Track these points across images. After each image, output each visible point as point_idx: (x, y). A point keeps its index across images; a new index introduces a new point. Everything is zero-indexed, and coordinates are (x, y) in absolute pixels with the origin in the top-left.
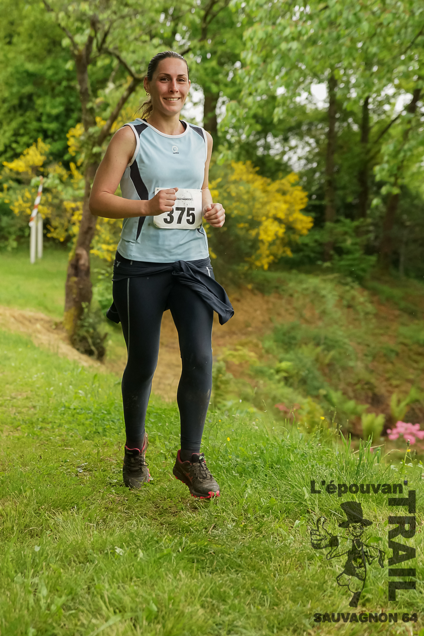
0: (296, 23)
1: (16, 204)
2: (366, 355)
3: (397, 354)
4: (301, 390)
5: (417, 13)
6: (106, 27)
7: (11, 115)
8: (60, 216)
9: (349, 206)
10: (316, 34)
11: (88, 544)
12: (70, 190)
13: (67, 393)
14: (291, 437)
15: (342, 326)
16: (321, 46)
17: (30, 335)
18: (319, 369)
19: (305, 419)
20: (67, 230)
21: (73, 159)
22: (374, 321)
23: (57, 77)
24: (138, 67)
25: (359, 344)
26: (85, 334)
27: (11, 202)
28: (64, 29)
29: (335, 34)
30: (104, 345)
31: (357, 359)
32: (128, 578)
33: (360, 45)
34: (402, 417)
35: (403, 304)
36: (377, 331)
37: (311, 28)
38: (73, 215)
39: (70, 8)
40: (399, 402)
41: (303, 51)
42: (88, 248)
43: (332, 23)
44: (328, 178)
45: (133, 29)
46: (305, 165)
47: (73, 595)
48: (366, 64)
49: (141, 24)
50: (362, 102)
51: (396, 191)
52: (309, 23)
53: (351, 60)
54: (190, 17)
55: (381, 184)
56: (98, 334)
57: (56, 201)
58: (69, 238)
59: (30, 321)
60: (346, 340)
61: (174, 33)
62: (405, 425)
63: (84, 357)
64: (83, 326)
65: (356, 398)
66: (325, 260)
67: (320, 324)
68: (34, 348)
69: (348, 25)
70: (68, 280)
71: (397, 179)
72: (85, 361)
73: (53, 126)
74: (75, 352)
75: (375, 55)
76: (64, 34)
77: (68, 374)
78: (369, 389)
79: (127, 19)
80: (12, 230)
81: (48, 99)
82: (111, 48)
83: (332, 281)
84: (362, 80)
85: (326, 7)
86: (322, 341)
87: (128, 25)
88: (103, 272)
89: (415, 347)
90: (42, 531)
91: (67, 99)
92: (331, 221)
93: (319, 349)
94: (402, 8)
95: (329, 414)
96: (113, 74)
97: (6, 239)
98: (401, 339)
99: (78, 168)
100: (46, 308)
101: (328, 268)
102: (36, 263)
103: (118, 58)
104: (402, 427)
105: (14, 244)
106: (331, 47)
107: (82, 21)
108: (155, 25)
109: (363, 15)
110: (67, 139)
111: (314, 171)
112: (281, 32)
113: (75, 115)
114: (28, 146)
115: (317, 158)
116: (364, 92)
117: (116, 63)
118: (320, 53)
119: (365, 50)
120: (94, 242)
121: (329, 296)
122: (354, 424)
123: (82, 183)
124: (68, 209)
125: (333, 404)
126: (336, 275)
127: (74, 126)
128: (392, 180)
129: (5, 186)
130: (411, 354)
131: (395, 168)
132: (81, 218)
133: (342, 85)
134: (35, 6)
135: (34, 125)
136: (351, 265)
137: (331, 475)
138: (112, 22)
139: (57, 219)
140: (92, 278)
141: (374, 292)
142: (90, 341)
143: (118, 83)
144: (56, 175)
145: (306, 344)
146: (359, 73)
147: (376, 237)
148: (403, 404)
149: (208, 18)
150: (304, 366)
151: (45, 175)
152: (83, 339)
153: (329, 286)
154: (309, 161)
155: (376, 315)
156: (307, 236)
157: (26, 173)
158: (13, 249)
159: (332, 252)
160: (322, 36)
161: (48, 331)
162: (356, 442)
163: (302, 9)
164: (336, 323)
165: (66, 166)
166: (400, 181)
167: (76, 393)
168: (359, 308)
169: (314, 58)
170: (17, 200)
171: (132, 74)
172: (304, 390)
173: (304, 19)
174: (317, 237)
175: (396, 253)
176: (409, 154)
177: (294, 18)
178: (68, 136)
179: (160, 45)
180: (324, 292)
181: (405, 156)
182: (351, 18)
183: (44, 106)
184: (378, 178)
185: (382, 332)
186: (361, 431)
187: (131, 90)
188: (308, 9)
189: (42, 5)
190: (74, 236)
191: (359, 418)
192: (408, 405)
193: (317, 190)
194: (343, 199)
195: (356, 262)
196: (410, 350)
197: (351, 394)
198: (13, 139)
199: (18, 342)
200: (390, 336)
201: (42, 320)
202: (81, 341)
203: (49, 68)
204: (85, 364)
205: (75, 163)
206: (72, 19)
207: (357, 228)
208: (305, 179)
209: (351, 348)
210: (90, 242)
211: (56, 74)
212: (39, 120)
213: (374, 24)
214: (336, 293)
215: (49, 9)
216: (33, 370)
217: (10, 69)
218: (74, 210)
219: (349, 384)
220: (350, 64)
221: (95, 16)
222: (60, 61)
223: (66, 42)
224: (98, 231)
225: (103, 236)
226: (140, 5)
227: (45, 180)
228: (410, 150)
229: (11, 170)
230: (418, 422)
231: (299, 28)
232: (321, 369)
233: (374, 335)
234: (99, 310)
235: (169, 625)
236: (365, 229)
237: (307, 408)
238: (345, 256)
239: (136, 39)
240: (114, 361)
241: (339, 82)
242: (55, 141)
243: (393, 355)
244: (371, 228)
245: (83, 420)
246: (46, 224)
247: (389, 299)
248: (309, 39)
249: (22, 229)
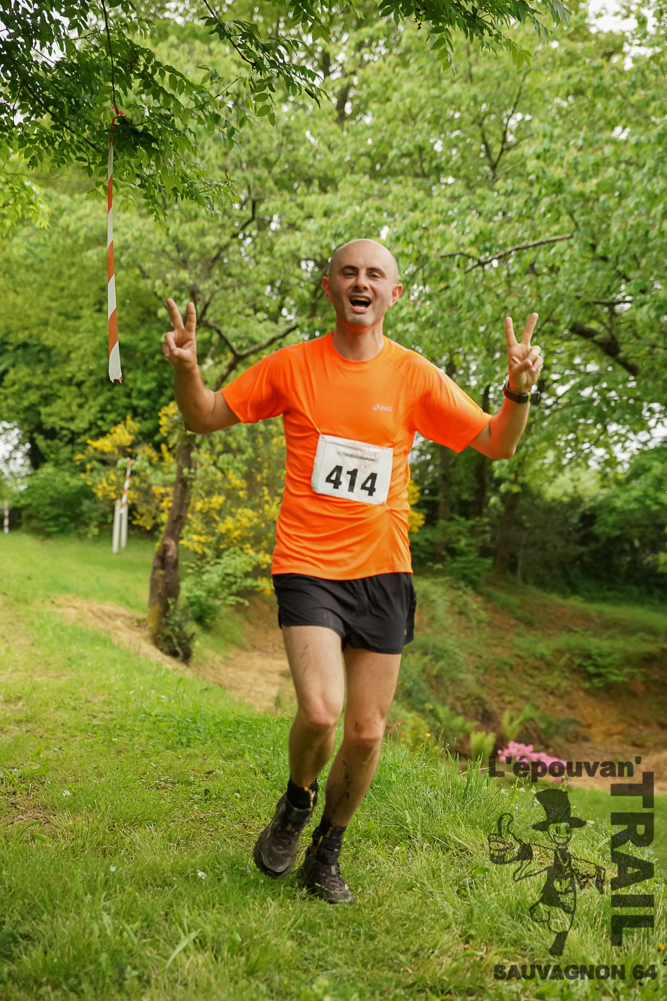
0: (415, 303)
1: (100, 487)
2: (477, 667)
3: (511, 667)
4: (405, 703)
5: (545, 299)
6: (207, 298)
7: (98, 389)
8: (147, 502)
9: (465, 503)
10: (435, 315)
11: (167, 865)
12: (160, 474)
13: (148, 698)
14: (394, 755)
15: (452, 634)
16: (440, 329)
17: (109, 632)
18: (425, 681)
19: (408, 735)
20: (154, 518)
21: (165, 440)
22: (487, 630)
23: (149, 350)
24: (239, 343)
25: (470, 654)
26: (170, 633)
27: (94, 484)
28: (160, 298)
29: (455, 317)
30: (191, 646)
31: (468, 671)
32: (209, 904)
33: (482, 329)
34: (514, 736)
35: (519, 613)
36: (490, 641)
37: (429, 309)
38: (162, 501)
39: (169, 276)
40: (512, 720)
41: (420, 334)
42: (178, 538)
43: (452, 305)
44: (442, 471)
45: (236, 301)
46: (418, 457)
47: (148, 921)
48: (488, 350)
49: (244, 296)
50: (482, 392)
51: (516, 489)
52: (428, 303)
53: (472, 345)
54: (299, 291)
55: (499, 481)
56: (185, 634)
57: (144, 486)
58: (156, 527)
59: (110, 617)
60: (457, 651)
61: (281, 307)
62: (517, 745)
63: (168, 659)
64: (168, 624)
65: (465, 714)
66: (436, 562)
67: (429, 631)
68: (113, 647)
69: (470, 308)
70: (153, 574)
71: (517, 476)
72: (169, 663)
73: (144, 403)
74: (159, 653)
75: (498, 340)
76: (160, 303)
77: (150, 677)
78: (479, 704)
79: (230, 291)
80: (94, 515)
81: (139, 373)
82: (211, 320)
83: (442, 584)
84: (483, 368)
85: (447, 287)
86: (430, 651)
87: (231, 297)
88: (193, 565)
89: (531, 661)
90: (116, 850)
91: (161, 375)
92: (444, 519)
93: (426, 659)
94: (528, 292)
95: (435, 731)
96: (213, 349)
97: (87, 525)
98: (516, 651)
99: (169, 450)
100: (128, 603)
101: (439, 570)
102: (119, 553)
103: (219, 332)
104: (514, 749)
105: (96, 531)
106: (451, 331)
107: (181, 291)
108: (260, 298)
109: (487, 298)
110: (159, 418)
111: (427, 464)
112: (397, 312)
113: (169, 392)
114: (116, 423)
115: (432, 450)
116: (485, 380)
117: (215, 337)
118: (439, 336)
119: (487, 335)
120: (184, 531)
121: (440, 601)
122: (461, 743)
123: (174, 467)
124: (157, 495)
125: (439, 720)
126: (448, 578)
127: (167, 405)
128: (512, 476)
129: (89, 466)
130: (526, 667)
131: (516, 464)
132: (170, 505)
133: (461, 372)
134: (130, 271)
135: (123, 401)
136: (465, 568)
137: (436, 798)
138: (213, 293)
139: (145, 505)
140: (180, 572)
141: (489, 598)
142: (175, 641)
143: (217, 359)
144: (145, 458)
145: (412, 652)
146: (480, 358)
147: (493, 539)
148: (516, 723)
149: (319, 294)
150: (410, 677)
151: (133, 456)
152: (168, 639)
153: (440, 590)
154: (422, 452)
155: (490, 624)
156: (418, 534)
157: (112, 453)
158: (94, 536)
159: (444, 553)
160: (442, 318)
161: (129, 627)
162: (464, 763)
163: (421, 288)
164: (446, 630)
165: (157, 447)
166: (520, 479)
167: (159, 698)
168: (471, 615)
169: (432, 342)
170: (101, 482)
171: (233, 351)
172: (409, 704)
173: (423, 298)
174: (429, 535)
175: (513, 556)
176: (531, 449)
177: (412, 298)
178: (160, 414)
179: (265, 320)
180: (434, 597)
181: (526, 452)
182: (473, 300)
183: (135, 380)
184: (497, 474)
185: (495, 642)
186: (470, 750)
187: (232, 367)
188: (428, 289)
189: (137, 271)
190: (163, 524)
191: (468, 736)
192: (521, 723)
193: (430, 484)
194: (458, 496)
195: (471, 565)
196: (526, 663)
197: (460, 710)
198: (99, 415)
199: (96, 639)
200: (504, 647)
201: (123, 615)
202: (165, 640)
203: (142, 340)
204: (169, 667)
205: (167, 444)
206: (170, 288)
207: (473, 527)
208: (417, 472)
209: (461, 659)
210: (180, 532)
211: (150, 346)
212: (128, 396)
213: (498, 308)
214: (446, 598)
215: (144, 275)
216: (112, 671)
217: (99, 339)
218: (164, 496)
219: (458, 699)
220: (471, 349)
221: (195, 285)
222: (155, 333)
223: (162, 312)
224: (189, 520)
225: (194, 526)
226: (245, 276)
227: (133, 462)
228: (533, 445)
229: (96, 449)
230: (532, 743)
231: (417, 308)
232: (428, 681)
233: (487, 645)
234: (186, 607)
235: (254, 957)
236: (481, 529)
237: (411, 723)
238: (458, 558)
239: (239, 313)
240: (201, 664)
241: (458, 368)
242: (146, 419)
243: (507, 668)
244: (488, 528)
245: (165, 729)
246: (132, 510)
247: (504, 607)
248: (427, 321)
249: (104, 515)
